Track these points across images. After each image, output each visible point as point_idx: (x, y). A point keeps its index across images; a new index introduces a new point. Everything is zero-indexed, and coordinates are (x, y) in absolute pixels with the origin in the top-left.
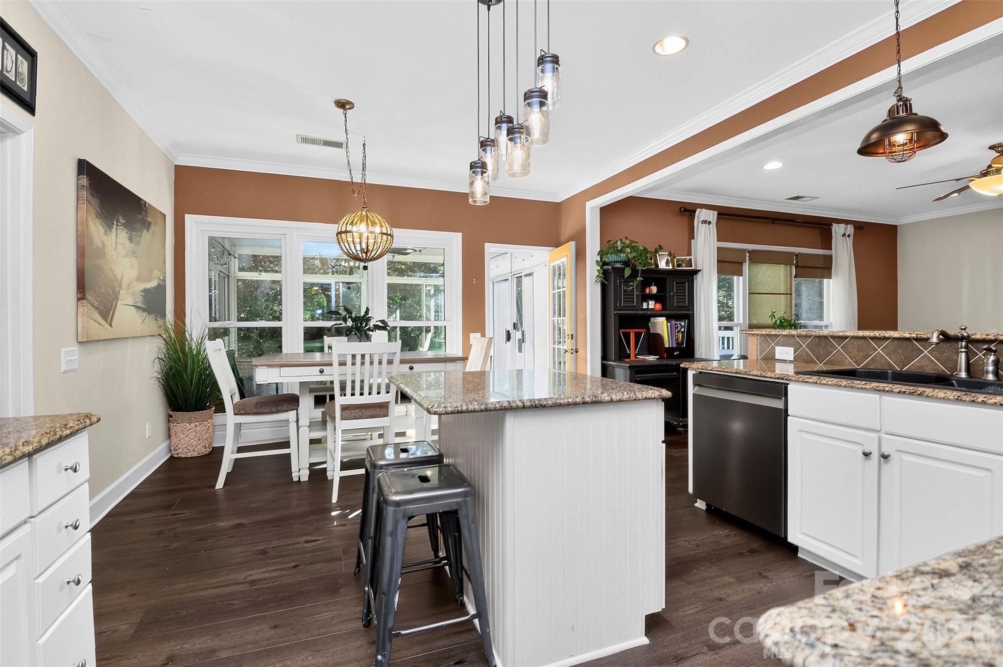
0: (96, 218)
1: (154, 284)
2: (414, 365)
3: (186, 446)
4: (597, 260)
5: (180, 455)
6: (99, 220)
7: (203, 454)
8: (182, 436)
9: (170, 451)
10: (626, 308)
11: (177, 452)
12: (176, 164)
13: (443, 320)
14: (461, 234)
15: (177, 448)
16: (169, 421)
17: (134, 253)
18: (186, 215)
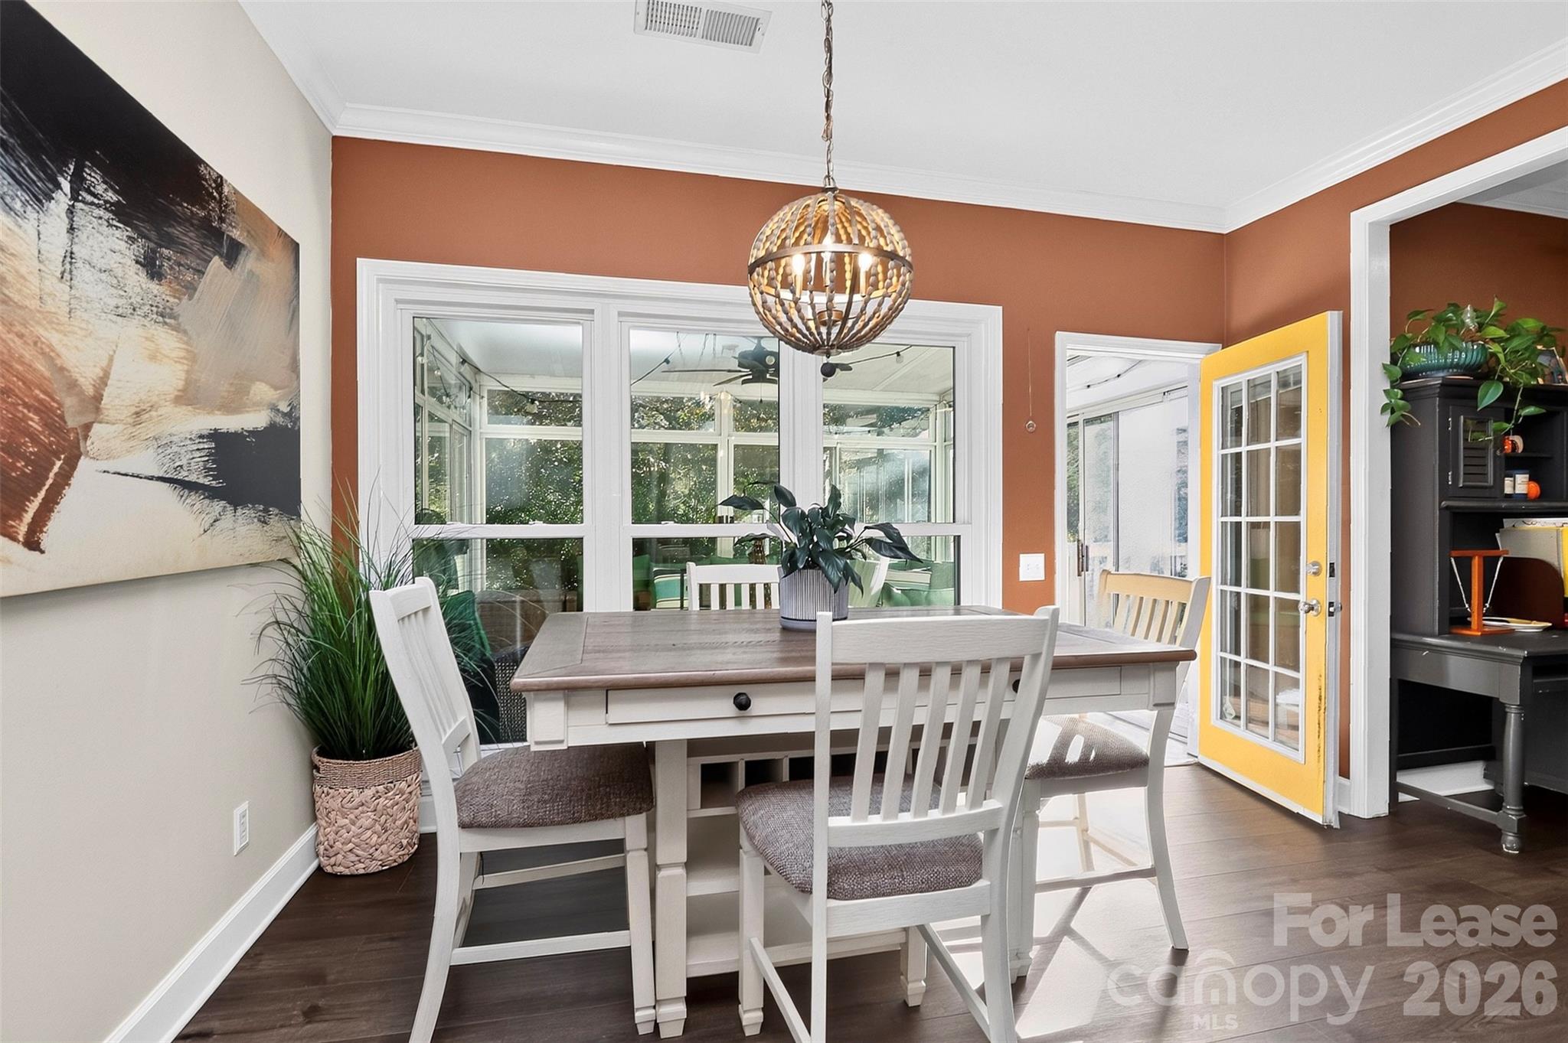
1: (255, 420)
3: (351, 846)
4: (1385, 363)
5: (339, 869)
7: (396, 864)
8: (342, 822)
9: (318, 856)
10: (1467, 492)
11: (333, 860)
12: (335, 133)
13: (952, 521)
14: (1001, 308)
15: (331, 852)
16: (313, 779)
18: (358, 259)
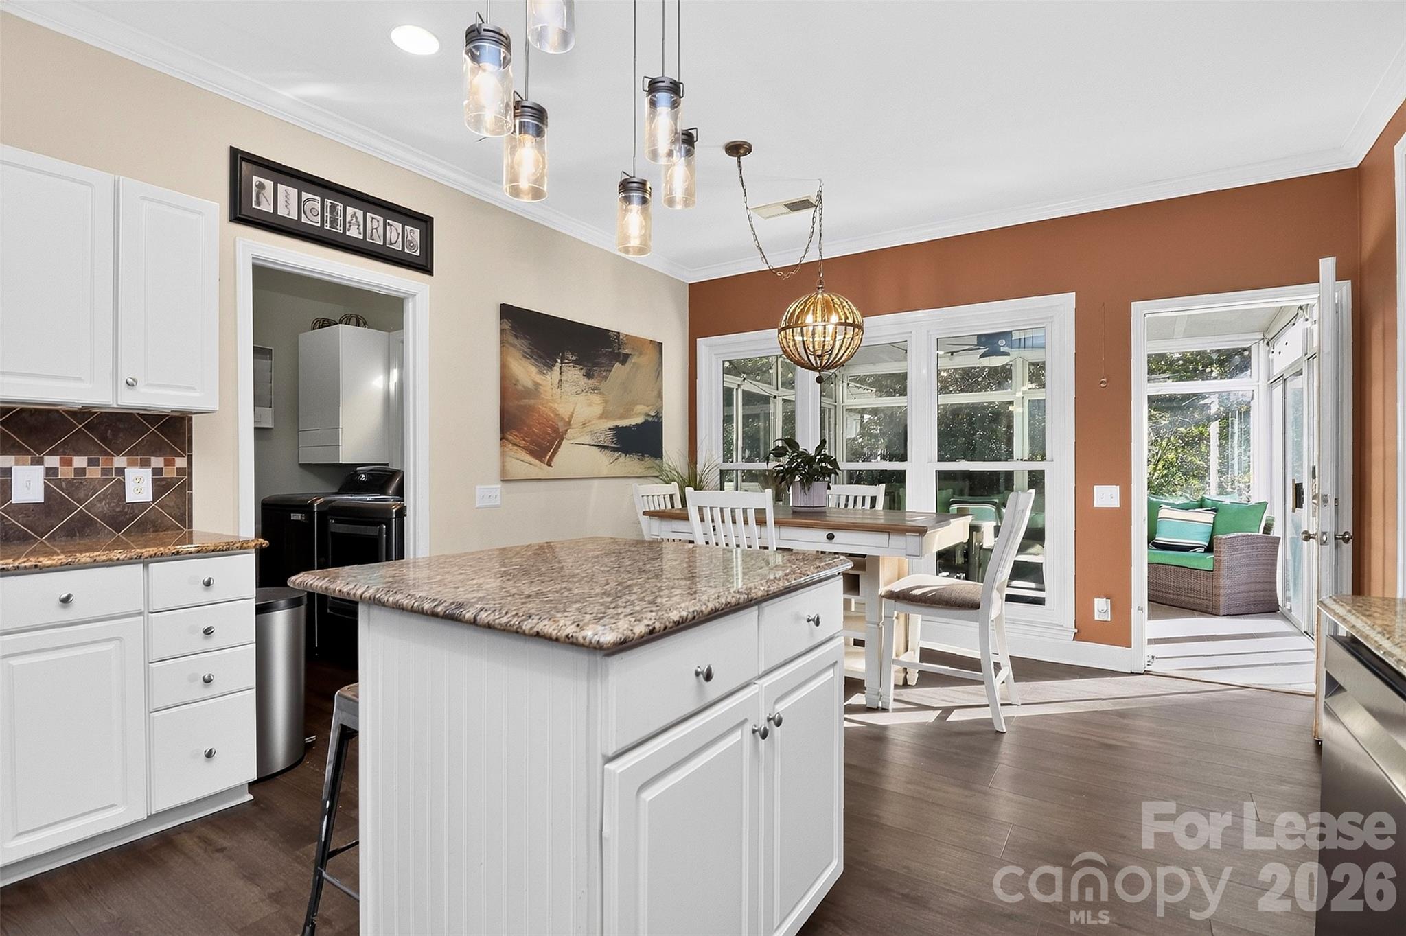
0: (523, 359)
1: (637, 420)
2: (836, 534)
6: (529, 361)
12: (689, 283)
14: (1073, 294)
17: (594, 390)
18: (701, 338)
